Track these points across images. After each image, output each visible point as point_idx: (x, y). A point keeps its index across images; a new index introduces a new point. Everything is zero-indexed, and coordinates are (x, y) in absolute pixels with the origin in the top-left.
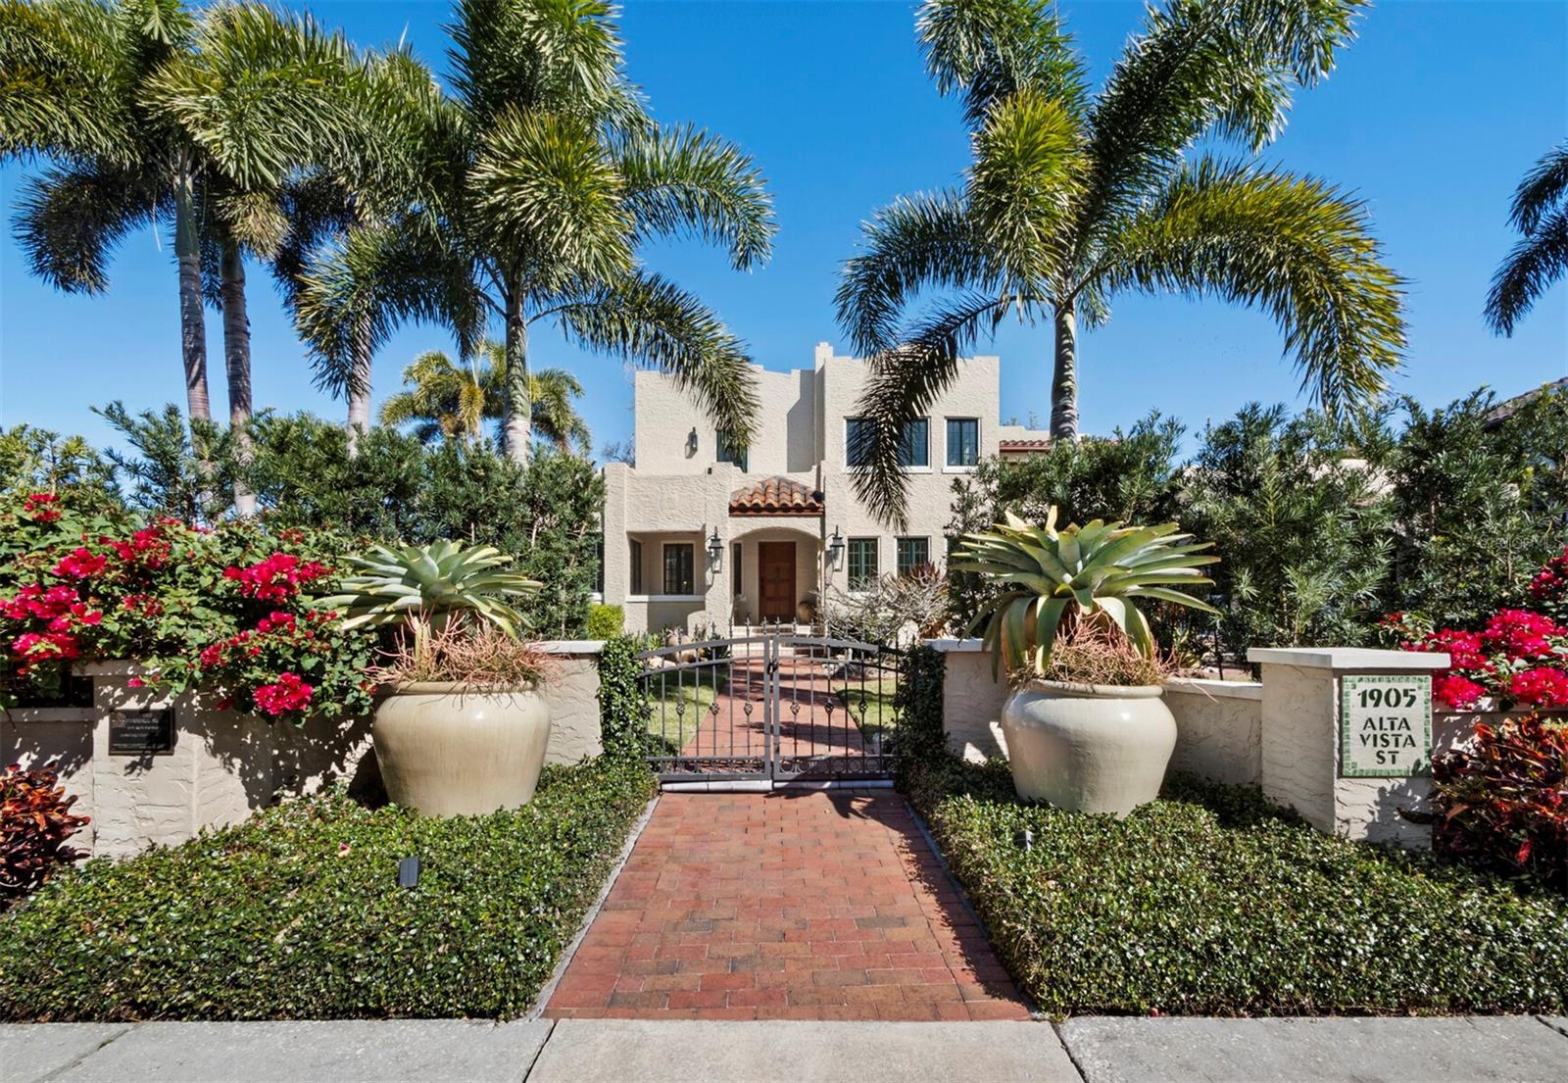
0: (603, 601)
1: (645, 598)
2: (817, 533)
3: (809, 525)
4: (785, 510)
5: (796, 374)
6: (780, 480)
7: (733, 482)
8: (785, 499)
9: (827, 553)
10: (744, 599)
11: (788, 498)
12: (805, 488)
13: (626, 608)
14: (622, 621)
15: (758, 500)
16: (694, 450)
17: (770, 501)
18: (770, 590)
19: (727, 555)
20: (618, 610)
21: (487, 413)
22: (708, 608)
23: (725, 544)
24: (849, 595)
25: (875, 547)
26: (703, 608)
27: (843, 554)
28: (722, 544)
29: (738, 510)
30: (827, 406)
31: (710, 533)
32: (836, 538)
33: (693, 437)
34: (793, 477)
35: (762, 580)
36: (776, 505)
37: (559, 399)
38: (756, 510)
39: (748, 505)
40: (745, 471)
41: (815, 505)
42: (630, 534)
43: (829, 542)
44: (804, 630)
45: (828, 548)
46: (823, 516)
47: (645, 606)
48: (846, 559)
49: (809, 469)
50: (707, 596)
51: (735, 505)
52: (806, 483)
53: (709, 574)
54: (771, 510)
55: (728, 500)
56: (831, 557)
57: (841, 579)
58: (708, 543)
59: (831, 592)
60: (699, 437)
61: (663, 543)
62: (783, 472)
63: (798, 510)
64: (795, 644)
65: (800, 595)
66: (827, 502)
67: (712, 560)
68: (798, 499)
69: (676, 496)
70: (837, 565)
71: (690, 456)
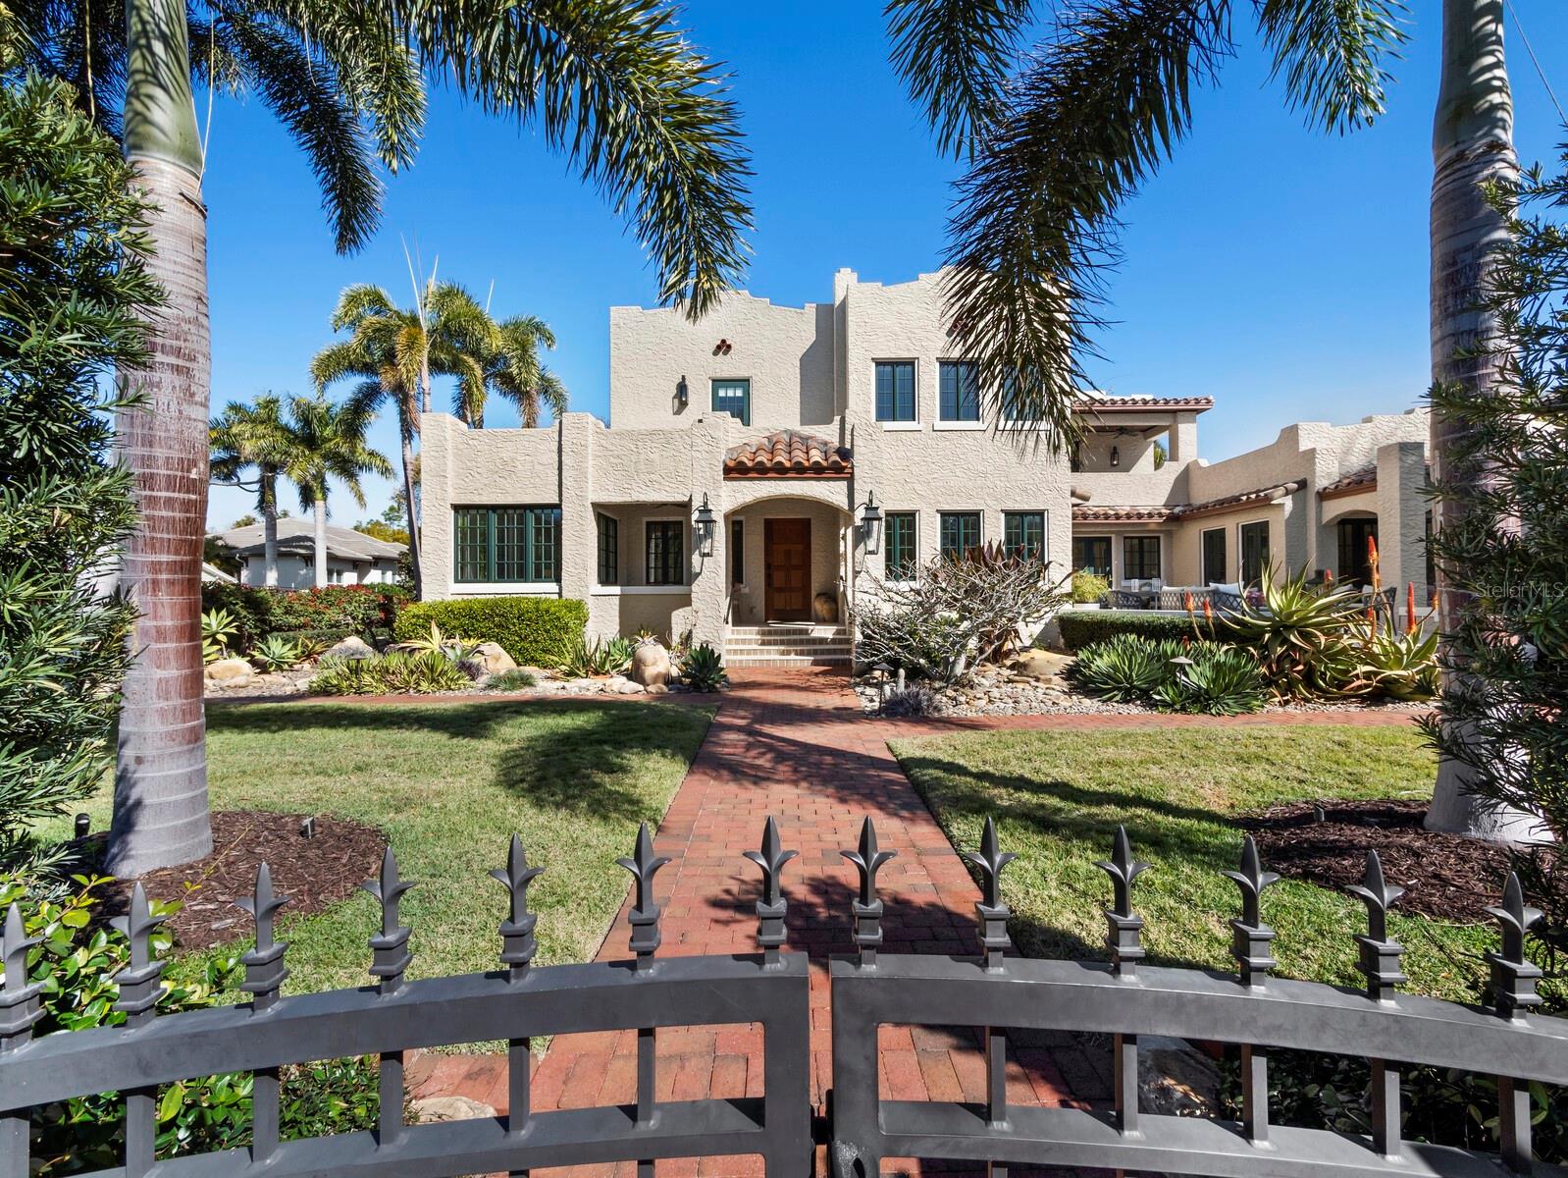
0: (560, 594)
1: (616, 590)
2: (843, 503)
3: (831, 492)
4: (800, 471)
5: (810, 310)
6: (792, 435)
7: (732, 436)
8: (799, 456)
9: (857, 529)
10: (746, 590)
11: (804, 456)
12: (826, 444)
13: (591, 606)
14: (583, 621)
15: (763, 458)
16: (683, 405)
17: (778, 459)
18: (779, 579)
19: (720, 531)
20: (577, 608)
21: (436, 367)
22: (696, 603)
23: (718, 516)
24: (890, 584)
25: (912, 525)
26: (689, 604)
27: (879, 529)
28: (714, 516)
29: (736, 471)
30: (850, 346)
31: (697, 503)
32: (870, 508)
33: (682, 388)
34: (808, 430)
35: (768, 566)
36: (788, 464)
37: (525, 350)
38: (761, 471)
39: (750, 464)
40: (746, 422)
41: (839, 465)
42: (595, 505)
43: (860, 514)
44: (826, 632)
45: (858, 522)
46: (851, 480)
47: (616, 600)
48: (883, 537)
49: (831, 421)
50: (694, 587)
51: (732, 464)
52: (827, 438)
53: (696, 558)
54: (781, 471)
55: (722, 457)
56: (861, 535)
57: (877, 564)
58: (695, 516)
59: (863, 582)
60: (690, 388)
61: (645, 519)
62: (795, 426)
63: (818, 471)
64: (815, 652)
65: (816, 584)
66: (857, 460)
67: (701, 539)
68: (816, 456)
69: (655, 457)
70: (871, 545)
71: (678, 412)
